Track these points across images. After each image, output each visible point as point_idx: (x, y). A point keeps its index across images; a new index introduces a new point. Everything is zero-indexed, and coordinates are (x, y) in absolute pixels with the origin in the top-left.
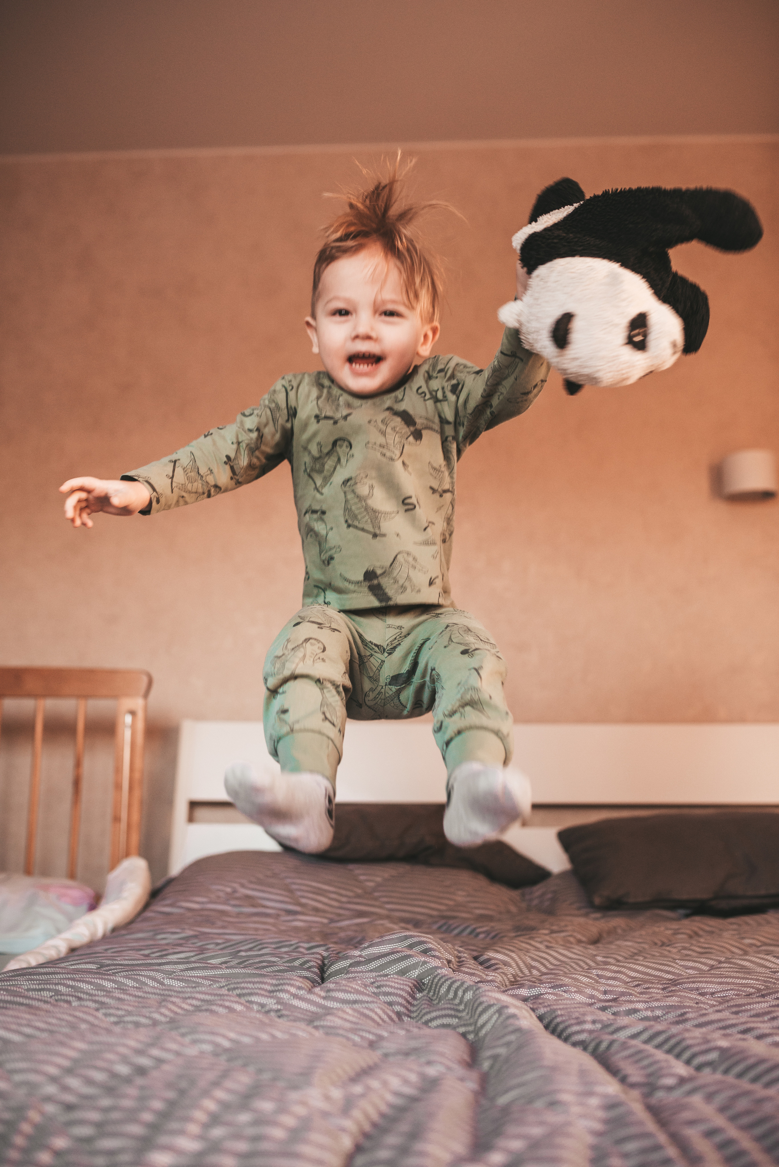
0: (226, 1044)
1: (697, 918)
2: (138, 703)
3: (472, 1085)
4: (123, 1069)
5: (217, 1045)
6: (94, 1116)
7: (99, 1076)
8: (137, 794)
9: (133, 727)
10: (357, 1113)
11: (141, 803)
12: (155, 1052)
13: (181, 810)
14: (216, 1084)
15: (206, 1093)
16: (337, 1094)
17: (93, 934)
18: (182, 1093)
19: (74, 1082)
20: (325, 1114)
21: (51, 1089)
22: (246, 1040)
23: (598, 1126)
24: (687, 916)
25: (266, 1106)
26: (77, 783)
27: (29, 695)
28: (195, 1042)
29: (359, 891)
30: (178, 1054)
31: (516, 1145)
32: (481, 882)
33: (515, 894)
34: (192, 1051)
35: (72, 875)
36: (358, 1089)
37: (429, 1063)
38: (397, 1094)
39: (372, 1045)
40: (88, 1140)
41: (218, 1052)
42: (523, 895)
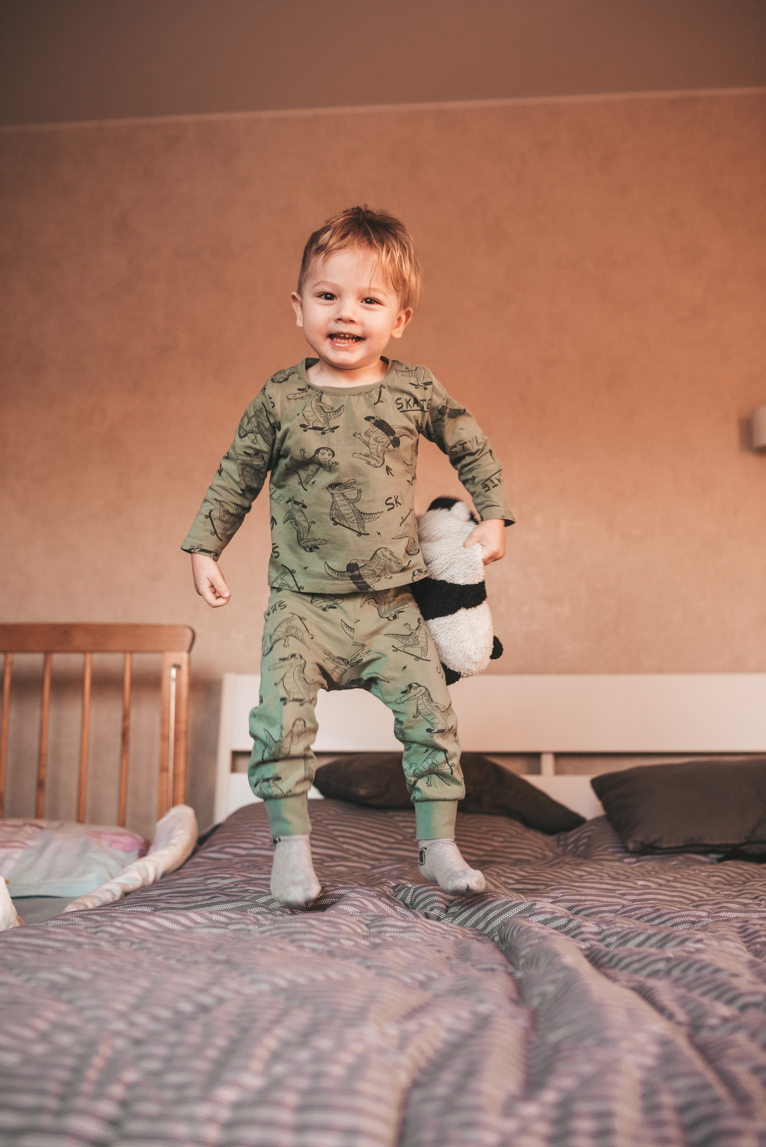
0: (283, 984)
1: (730, 862)
2: (182, 657)
3: (522, 1022)
4: (186, 1007)
5: (274, 985)
6: (161, 1051)
7: (165, 1014)
8: (182, 744)
9: (178, 679)
10: (412, 1050)
11: (187, 754)
12: (217, 991)
13: (224, 760)
14: (276, 1022)
15: (267, 1030)
16: (392, 1031)
17: (144, 879)
18: (244, 1031)
19: (141, 1019)
20: (382, 1051)
21: (119, 1025)
22: (301, 980)
23: (648, 1061)
24: (720, 861)
25: (324, 1043)
26: (125, 735)
27: (77, 651)
28: (253, 982)
29: (400, 838)
30: (238, 993)
31: (568, 1083)
32: (518, 828)
33: (551, 839)
34: (250, 990)
35: (122, 824)
36: (411, 1026)
37: (481, 1001)
38: (450, 1030)
39: (423, 985)
40: (157, 1074)
41: (276, 990)
42: (558, 841)
